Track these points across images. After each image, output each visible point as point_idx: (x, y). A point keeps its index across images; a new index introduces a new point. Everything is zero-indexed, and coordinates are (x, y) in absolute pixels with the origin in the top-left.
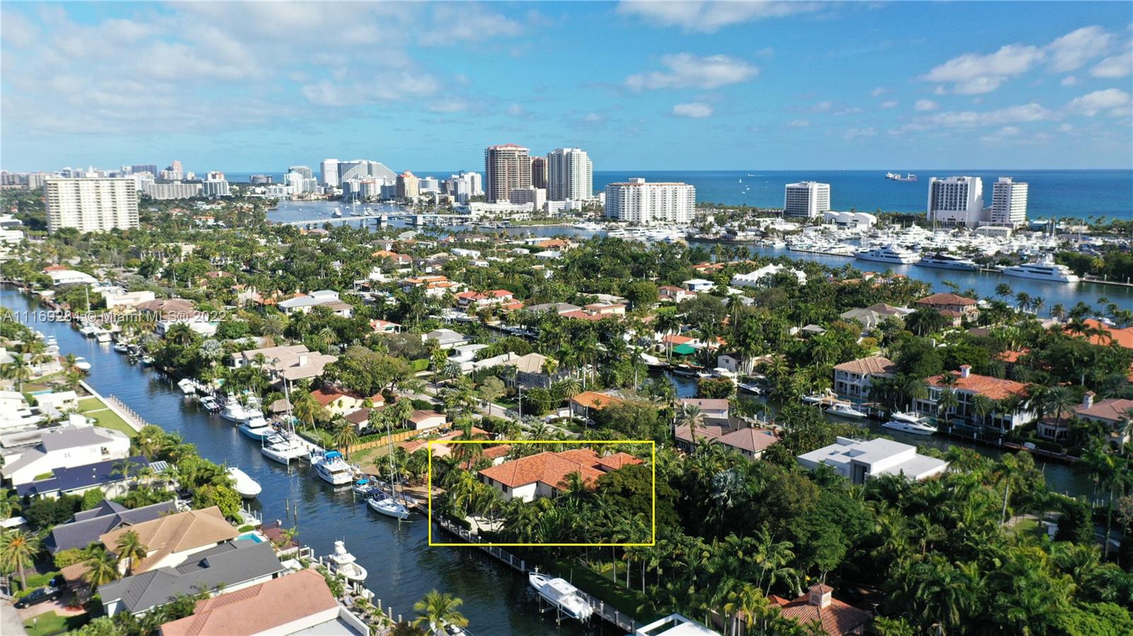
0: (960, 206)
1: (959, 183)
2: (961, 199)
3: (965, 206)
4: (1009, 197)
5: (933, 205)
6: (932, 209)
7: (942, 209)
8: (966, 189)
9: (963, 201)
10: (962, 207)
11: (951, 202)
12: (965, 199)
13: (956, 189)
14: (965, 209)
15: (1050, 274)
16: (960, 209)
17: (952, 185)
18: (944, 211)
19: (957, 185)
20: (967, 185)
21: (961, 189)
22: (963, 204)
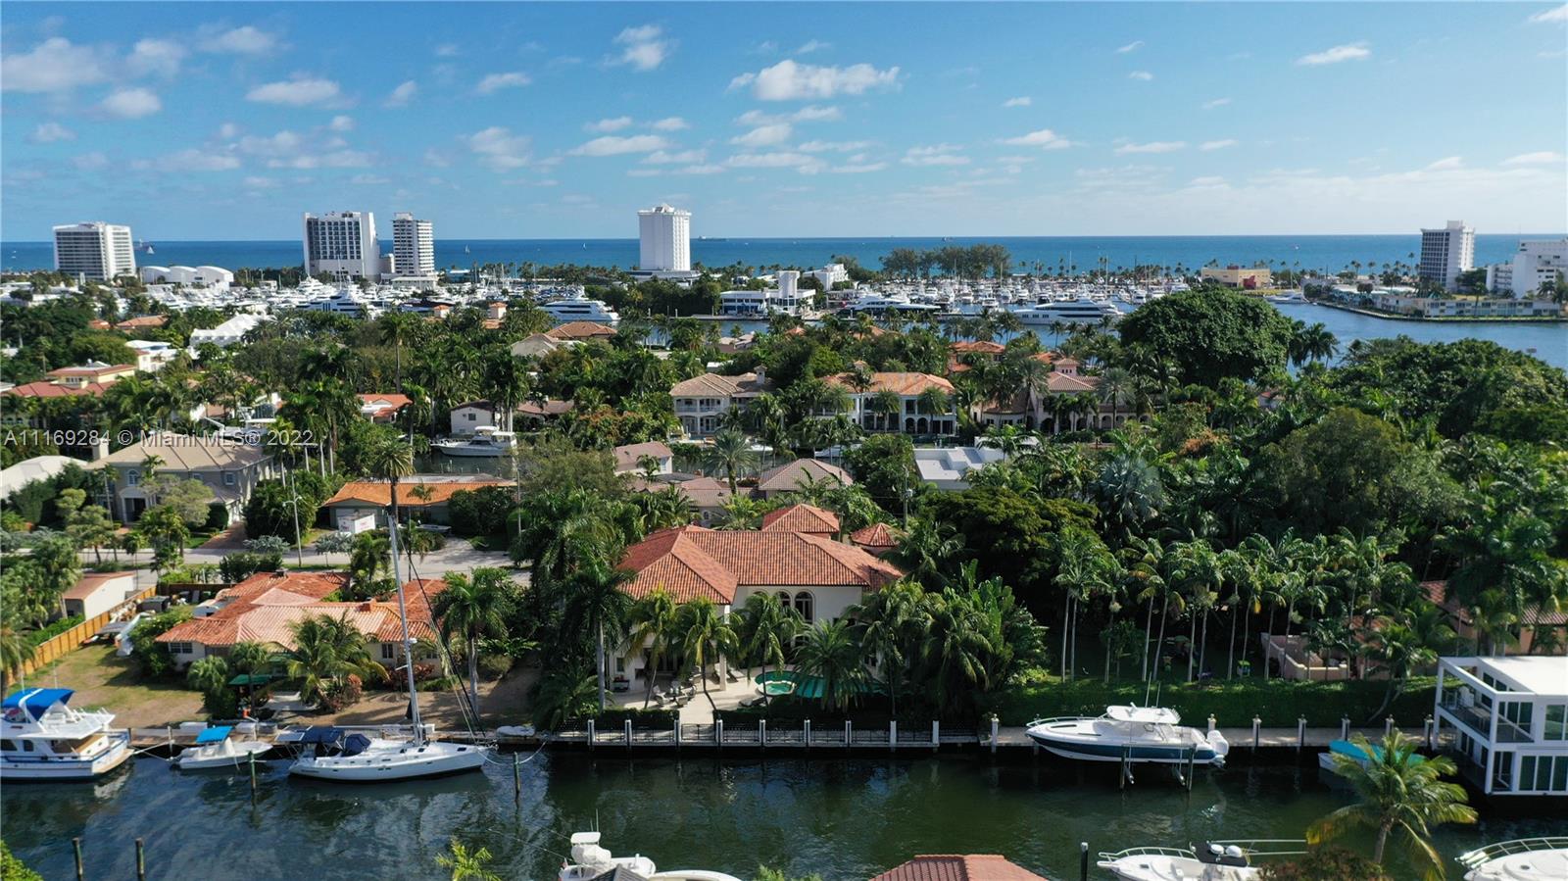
0: (352, 252)
1: (346, 220)
2: (351, 243)
3: (358, 252)
4: (415, 239)
5: (311, 253)
6: (311, 259)
7: (325, 258)
8: (358, 229)
9: (355, 245)
10: (355, 255)
11: (338, 248)
12: (358, 243)
13: (344, 229)
14: (359, 257)
15: (588, 312)
16: (352, 257)
17: (336, 223)
18: (328, 261)
19: (343, 223)
20: (357, 223)
21: (350, 229)
22: (355, 250)
